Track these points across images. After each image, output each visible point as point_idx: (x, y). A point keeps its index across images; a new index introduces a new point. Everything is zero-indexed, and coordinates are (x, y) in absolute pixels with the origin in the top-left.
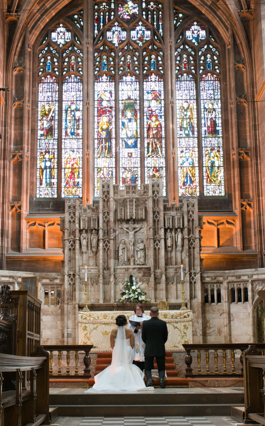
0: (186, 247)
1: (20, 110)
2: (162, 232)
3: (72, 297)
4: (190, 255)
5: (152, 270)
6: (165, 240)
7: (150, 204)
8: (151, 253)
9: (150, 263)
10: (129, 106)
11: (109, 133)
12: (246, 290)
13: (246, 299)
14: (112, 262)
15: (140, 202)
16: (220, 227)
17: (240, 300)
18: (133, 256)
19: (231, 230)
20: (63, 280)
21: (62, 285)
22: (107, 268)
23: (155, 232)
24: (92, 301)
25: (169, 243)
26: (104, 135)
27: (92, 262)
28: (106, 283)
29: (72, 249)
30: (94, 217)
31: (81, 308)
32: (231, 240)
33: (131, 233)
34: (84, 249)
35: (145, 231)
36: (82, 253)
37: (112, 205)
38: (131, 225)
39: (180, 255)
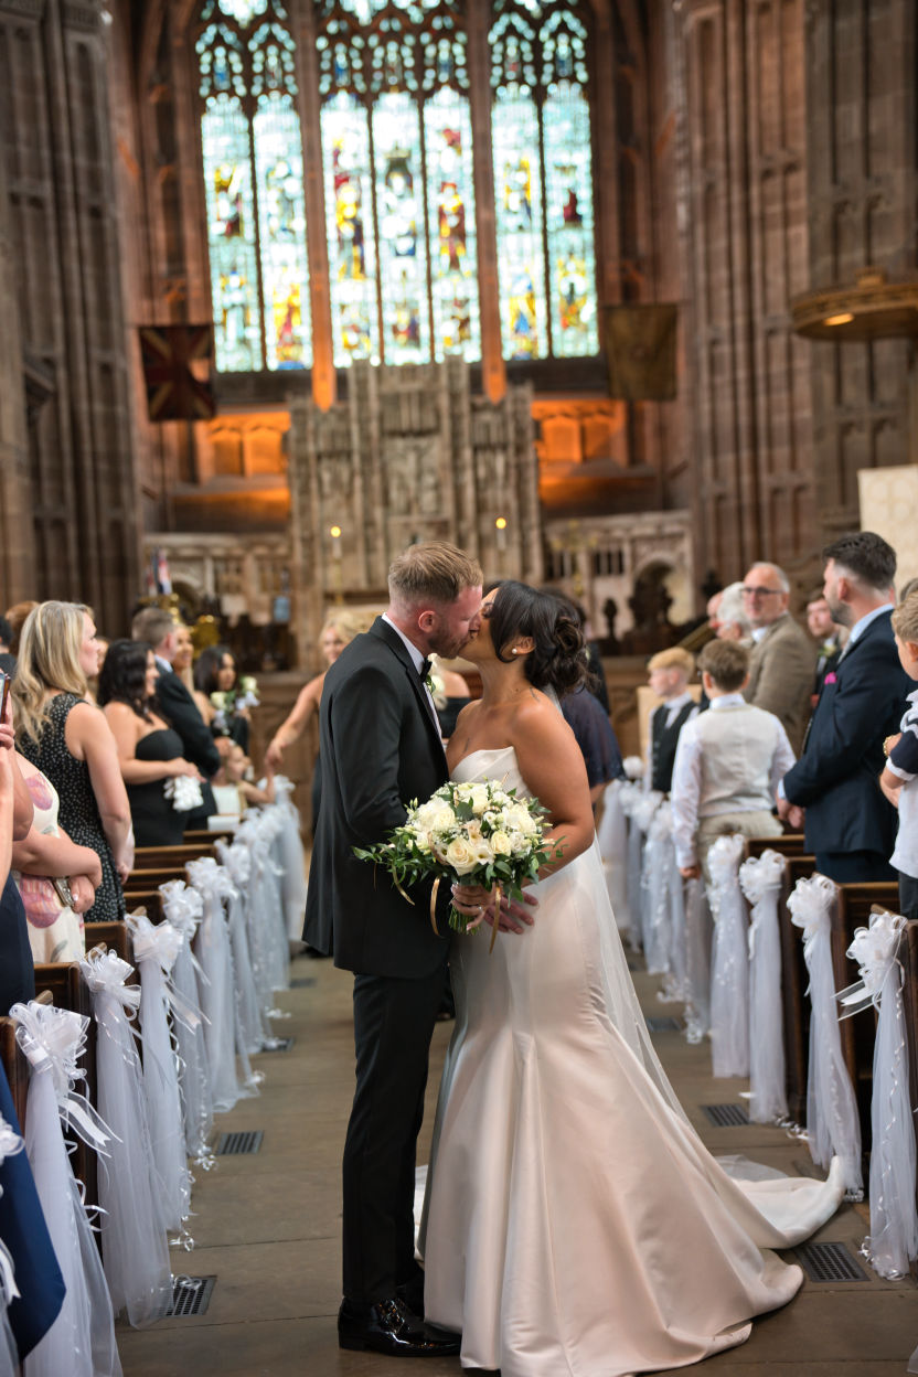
0: (513, 480)
1: (172, 186)
2: (467, 454)
3: (309, 578)
4: (521, 495)
5: (452, 525)
6: (475, 467)
7: (444, 401)
8: (448, 493)
9: (448, 511)
10: (398, 165)
11: (358, 228)
12: (620, 555)
13: (621, 570)
14: (378, 513)
15: (424, 399)
16: (588, 422)
17: (610, 571)
18: (417, 499)
19: (605, 428)
20: (291, 548)
21: (289, 556)
22: (368, 523)
23: (456, 452)
24: (347, 585)
25: (482, 472)
26: (349, 231)
27: (343, 513)
28: (369, 549)
29: (305, 491)
30: (341, 427)
31: (330, 597)
32: (606, 448)
33: (412, 458)
34: (327, 489)
35: (437, 450)
36: (322, 496)
37: (374, 405)
38: (411, 442)
39: (502, 495)
